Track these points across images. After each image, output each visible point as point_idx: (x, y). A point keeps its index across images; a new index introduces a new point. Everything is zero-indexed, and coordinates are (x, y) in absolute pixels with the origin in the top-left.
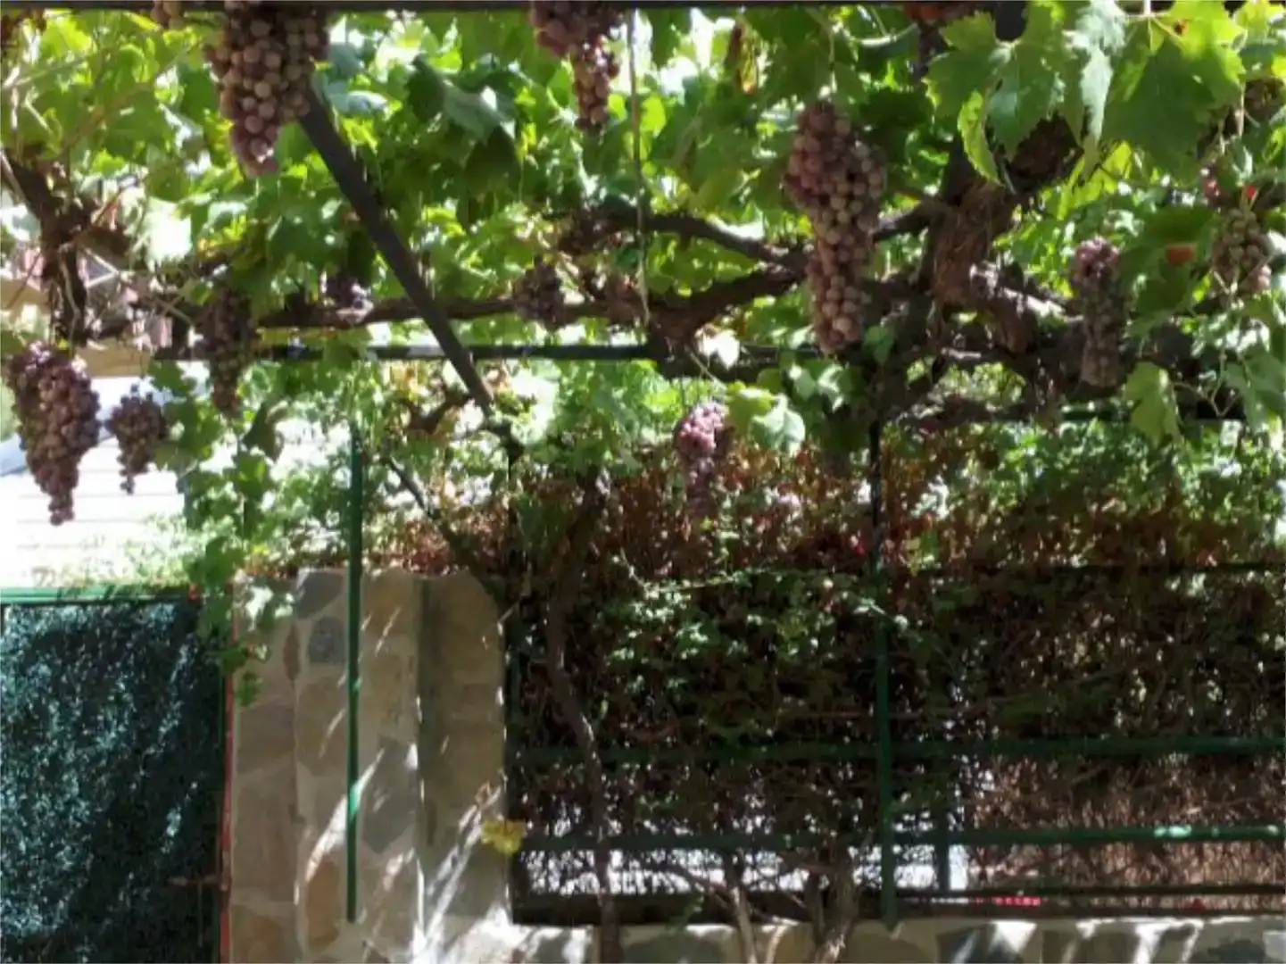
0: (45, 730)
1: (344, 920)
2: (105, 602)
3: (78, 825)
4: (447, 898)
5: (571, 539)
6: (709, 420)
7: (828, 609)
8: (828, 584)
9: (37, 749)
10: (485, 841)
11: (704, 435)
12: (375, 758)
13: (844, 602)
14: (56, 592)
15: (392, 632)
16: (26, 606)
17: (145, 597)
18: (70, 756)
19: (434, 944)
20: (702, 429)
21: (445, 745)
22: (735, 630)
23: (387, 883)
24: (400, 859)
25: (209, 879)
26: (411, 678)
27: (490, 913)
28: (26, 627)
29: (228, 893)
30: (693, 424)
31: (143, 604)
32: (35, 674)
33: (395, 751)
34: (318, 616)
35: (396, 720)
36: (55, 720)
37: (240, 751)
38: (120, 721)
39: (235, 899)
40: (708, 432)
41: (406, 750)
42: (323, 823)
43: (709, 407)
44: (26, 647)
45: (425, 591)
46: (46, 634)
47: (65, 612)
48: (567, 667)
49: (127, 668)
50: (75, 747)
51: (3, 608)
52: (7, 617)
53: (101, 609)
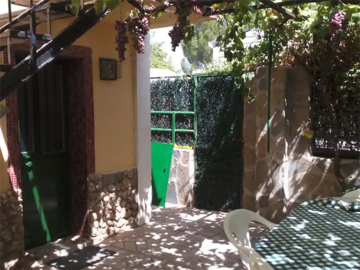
0: (206, 105)
1: (267, 151)
2: (218, 76)
3: (213, 126)
4: (294, 148)
9: (205, 109)
10: (303, 135)
11: (337, 22)
12: (274, 114)
14: (208, 74)
15: (279, 82)
16: (202, 77)
17: (226, 74)
18: (211, 111)
19: (291, 159)
21: (294, 110)
23: (277, 144)
24: (280, 138)
25: (240, 140)
26: (283, 94)
27: (305, 153)
28: (202, 82)
29: (244, 143)
30: (334, 19)
31: (225, 76)
32: (204, 92)
33: (279, 112)
34: (261, 78)
35: (280, 105)
36: (208, 103)
38: (221, 103)
39: (245, 145)
40: (339, 21)
41: (282, 112)
42: (262, 129)
43: (340, 13)
44: (202, 87)
45: (288, 71)
46: (206, 84)
47: (210, 78)
48: (327, 91)
49: (222, 91)
50: (212, 109)
51: (198, 78)
52: (199, 80)
53: (217, 78)
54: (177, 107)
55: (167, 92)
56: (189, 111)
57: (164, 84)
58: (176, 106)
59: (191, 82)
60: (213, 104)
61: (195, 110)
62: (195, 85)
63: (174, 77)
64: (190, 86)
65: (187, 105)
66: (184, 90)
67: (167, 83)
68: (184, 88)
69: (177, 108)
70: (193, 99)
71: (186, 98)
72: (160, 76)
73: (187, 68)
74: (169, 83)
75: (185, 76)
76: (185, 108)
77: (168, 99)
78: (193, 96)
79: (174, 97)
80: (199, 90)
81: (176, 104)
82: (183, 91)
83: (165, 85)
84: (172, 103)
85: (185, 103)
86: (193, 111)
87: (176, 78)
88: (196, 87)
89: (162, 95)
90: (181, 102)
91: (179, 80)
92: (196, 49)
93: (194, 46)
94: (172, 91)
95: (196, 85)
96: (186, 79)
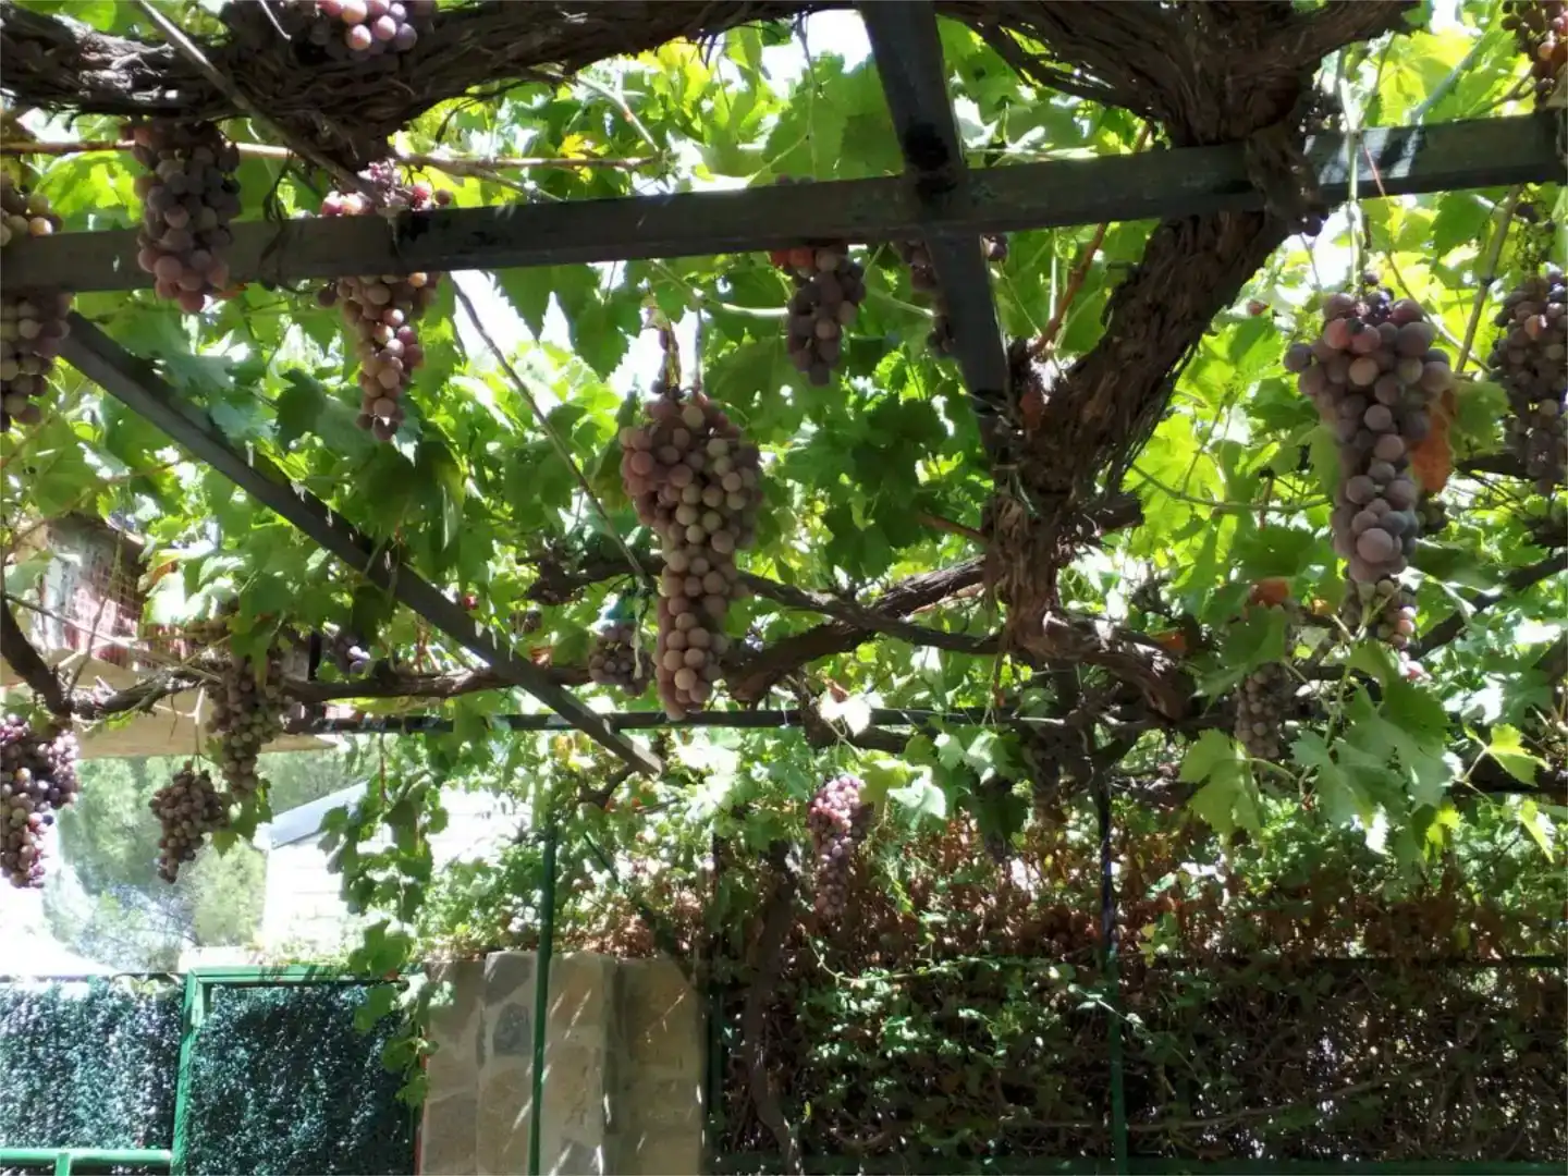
0: (241, 1117)
2: (306, 983)
5: (765, 921)
6: (842, 795)
7: (1053, 1003)
8: (1054, 973)
9: (231, 1139)
11: (836, 813)
12: (558, 1160)
13: (1070, 996)
15: (581, 1021)
16: (229, 985)
17: (344, 977)
18: (263, 1148)
20: (833, 806)
21: (640, 1144)
22: (951, 1026)
26: (597, 1073)
28: (228, 1008)
30: (826, 800)
31: (343, 985)
32: (234, 1057)
33: (580, 1154)
34: (506, 1002)
35: (582, 1122)
36: (251, 1107)
37: (429, 1147)
38: (313, 1110)
40: (843, 809)
41: (592, 1152)
43: (845, 780)
44: (227, 1030)
45: (619, 976)
46: (246, 1016)
47: (266, 994)
48: (769, 1063)
49: (322, 1053)
50: (269, 1137)
51: (207, 988)
52: (212, 999)
53: (302, 991)
54: (83, 1126)
55: (41, 1051)
56: (148, 1147)
57: (30, 1011)
58: (78, 1123)
59: (172, 1009)
60: (274, 1114)
61: (177, 1143)
62: (193, 1021)
63: (85, 979)
64: (161, 1027)
65: (138, 1116)
66: (133, 1045)
67: (43, 1008)
68: (133, 1032)
69: (86, 1130)
70: (175, 1087)
71: (138, 1080)
72: (12, 975)
73: (71, 916)
74: (55, 1005)
75: (145, 978)
76: (127, 1130)
77: (38, 1085)
78: (174, 1076)
79: (77, 1078)
80: (206, 1044)
81: (80, 1112)
82: (126, 1046)
83: (32, 1017)
84: (59, 1106)
85: (128, 1110)
86: (169, 1146)
87: (99, 983)
88: (196, 1032)
89: (12, 1066)
90: (110, 1102)
91: (111, 996)
92: (125, 830)
93: (118, 815)
94: (70, 1048)
95: (198, 1019)
96: (147, 990)
